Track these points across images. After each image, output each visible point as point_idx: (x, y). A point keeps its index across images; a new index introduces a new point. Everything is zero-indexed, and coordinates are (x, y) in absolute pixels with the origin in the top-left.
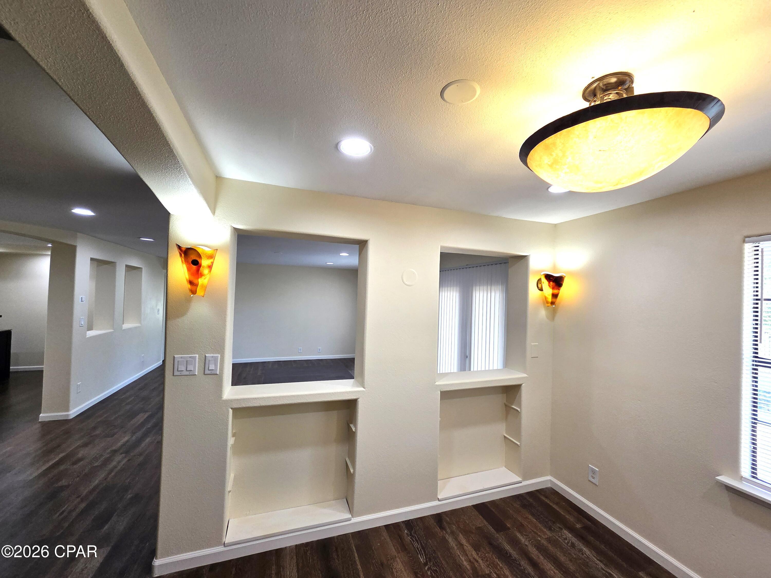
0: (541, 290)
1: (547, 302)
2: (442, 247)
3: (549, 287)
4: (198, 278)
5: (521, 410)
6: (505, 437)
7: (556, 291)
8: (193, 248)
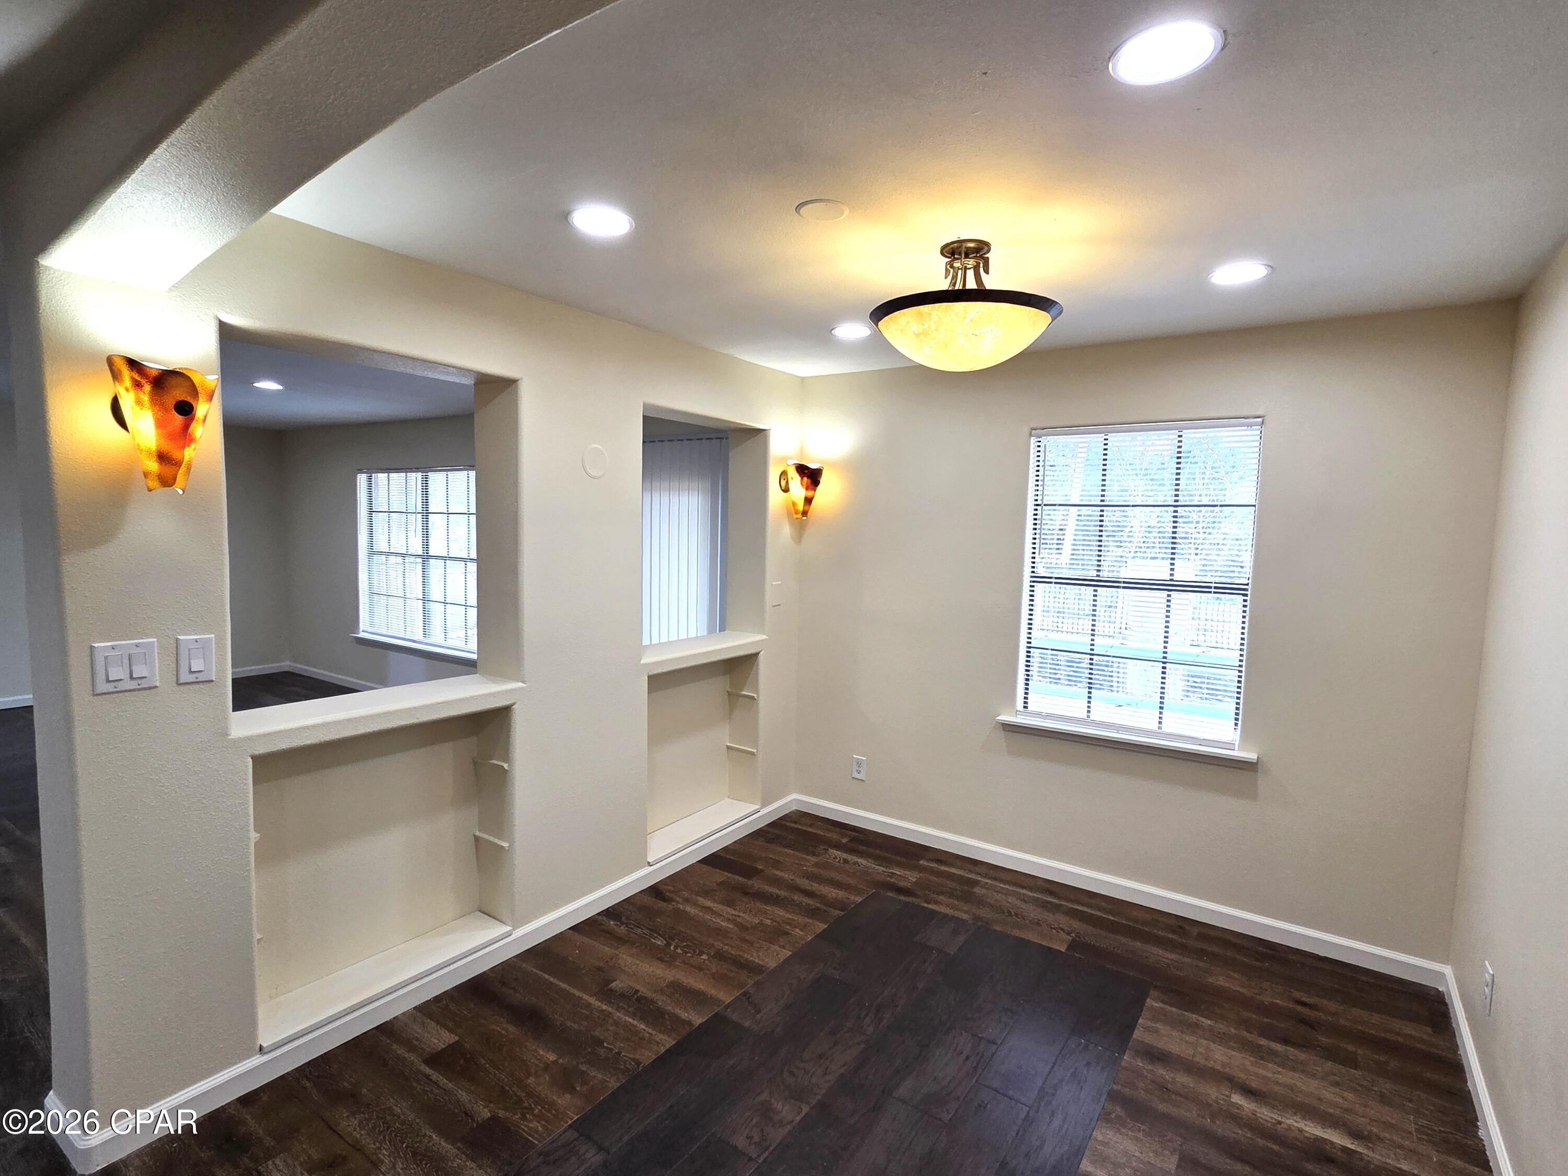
0: (786, 490)
1: (797, 512)
2: (646, 407)
3: (800, 485)
4: (184, 447)
5: (758, 697)
6: (728, 747)
7: (810, 493)
8: (181, 371)
